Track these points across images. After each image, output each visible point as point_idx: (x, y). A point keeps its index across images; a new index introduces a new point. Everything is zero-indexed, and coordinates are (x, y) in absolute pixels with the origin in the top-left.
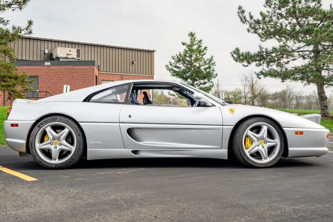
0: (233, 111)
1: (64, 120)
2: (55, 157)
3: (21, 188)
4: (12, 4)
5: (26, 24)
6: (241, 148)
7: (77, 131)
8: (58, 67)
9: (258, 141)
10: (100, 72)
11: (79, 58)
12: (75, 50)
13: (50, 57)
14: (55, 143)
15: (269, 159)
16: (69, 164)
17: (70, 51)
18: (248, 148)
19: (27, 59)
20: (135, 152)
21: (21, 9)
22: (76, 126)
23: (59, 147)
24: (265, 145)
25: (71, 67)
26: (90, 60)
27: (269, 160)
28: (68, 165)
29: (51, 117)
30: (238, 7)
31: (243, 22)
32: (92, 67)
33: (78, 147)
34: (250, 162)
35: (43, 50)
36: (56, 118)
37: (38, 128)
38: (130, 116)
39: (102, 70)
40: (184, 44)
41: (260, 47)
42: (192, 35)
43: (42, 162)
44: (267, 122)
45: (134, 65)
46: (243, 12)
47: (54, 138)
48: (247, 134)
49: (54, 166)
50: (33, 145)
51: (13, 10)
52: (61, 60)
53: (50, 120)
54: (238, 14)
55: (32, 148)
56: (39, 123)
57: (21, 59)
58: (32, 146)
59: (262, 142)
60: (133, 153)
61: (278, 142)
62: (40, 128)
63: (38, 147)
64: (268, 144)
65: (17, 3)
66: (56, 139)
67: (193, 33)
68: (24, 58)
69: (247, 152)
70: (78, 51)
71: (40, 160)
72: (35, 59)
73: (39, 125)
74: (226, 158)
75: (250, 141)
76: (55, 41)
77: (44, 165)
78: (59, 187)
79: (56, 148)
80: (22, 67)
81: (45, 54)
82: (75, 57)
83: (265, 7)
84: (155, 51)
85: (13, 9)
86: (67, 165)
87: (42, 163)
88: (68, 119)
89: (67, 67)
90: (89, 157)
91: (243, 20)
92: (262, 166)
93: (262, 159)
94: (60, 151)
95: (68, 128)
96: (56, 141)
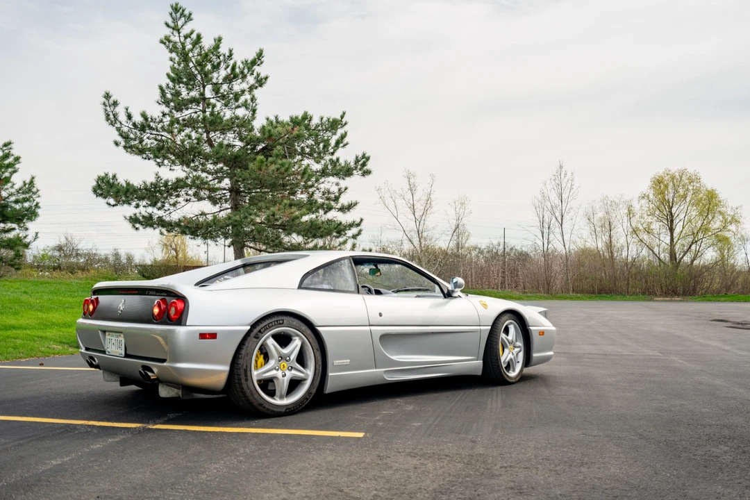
0: (485, 305)
1: (294, 323)
6: (499, 358)
7: (315, 343)
14: (282, 367)
22: (313, 334)
23: (288, 375)
24: (514, 352)
27: (517, 371)
29: (275, 319)
31: (110, 123)
33: (317, 372)
34: (506, 377)
37: (255, 340)
38: (381, 315)
41: (156, 175)
43: (265, 405)
46: (115, 104)
47: (281, 358)
48: (501, 337)
49: (284, 410)
50: (249, 373)
53: (273, 324)
54: (103, 107)
55: (247, 380)
56: (256, 331)
58: (246, 376)
59: (511, 347)
61: (522, 347)
62: (257, 341)
63: (255, 376)
66: (284, 358)
71: (260, 402)
73: (257, 334)
77: (267, 409)
79: (284, 376)
87: (264, 407)
88: (300, 322)
90: (330, 387)
94: (289, 380)
95: (301, 338)
96: (283, 363)
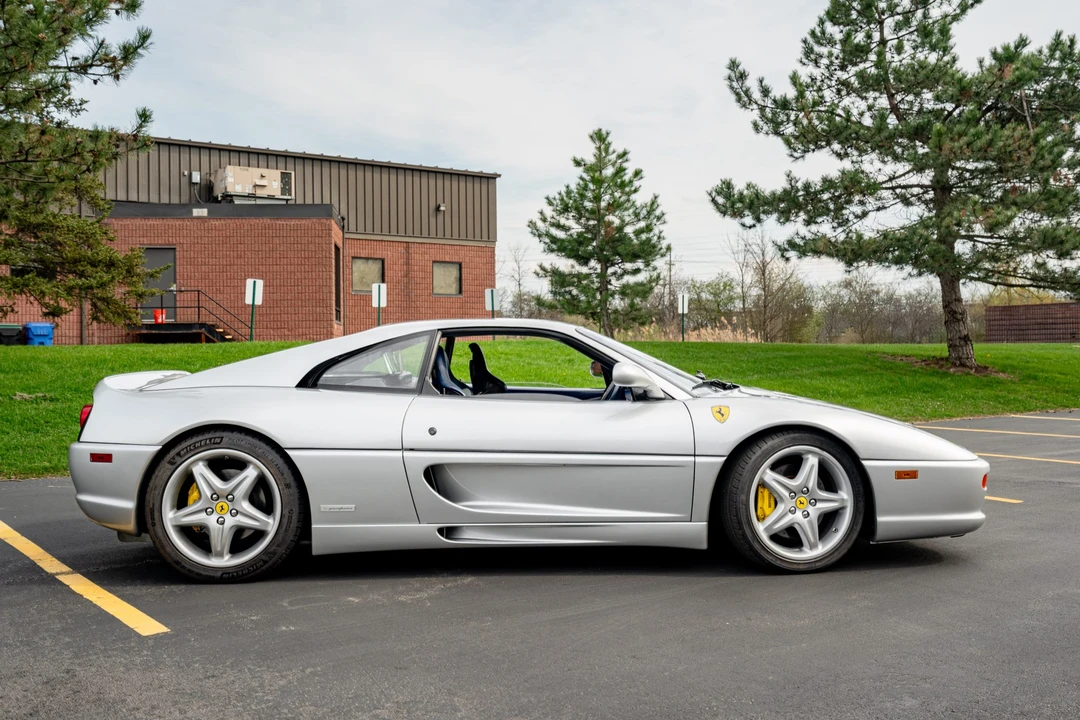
0: (723, 415)
1: (243, 443)
2: (219, 549)
3: (122, 669)
4: (91, 66)
5: (135, 121)
6: (744, 520)
7: (283, 474)
8: (229, 221)
9: (792, 498)
10: (347, 236)
11: (289, 197)
12: (276, 174)
13: (207, 194)
14: (219, 509)
15: (823, 547)
16: (261, 566)
17: (262, 176)
18: (763, 519)
19: (143, 198)
20: (448, 532)
21: (117, 77)
22: (280, 461)
23: (230, 521)
24: (811, 509)
25: (267, 221)
26: (318, 201)
27: (822, 549)
28: (258, 571)
29: (208, 436)
30: (727, 62)
31: (744, 106)
32: (324, 221)
33: (285, 520)
34: (769, 558)
35: (186, 173)
36: (222, 438)
37: (170, 466)
38: (432, 432)
39: (352, 228)
40: (578, 163)
41: (788, 176)
42: (600, 137)
43: (183, 564)
44: (818, 443)
45: (440, 216)
46: (742, 76)
47: (217, 496)
48: (761, 479)
49: (219, 574)
50: (156, 514)
51: (95, 82)
52: (237, 202)
53: (203, 443)
54: (727, 82)
55: (154, 525)
56: (173, 453)
57: (124, 199)
58: (153, 519)
59: (802, 499)
60: (442, 535)
61: (847, 500)
62: (174, 467)
63: (171, 519)
64: (820, 505)
65: (106, 61)
66: (223, 497)
67: (604, 132)
68: (133, 197)
69: (761, 528)
70: (285, 177)
71: (176, 559)
72: (165, 200)
73: (173, 458)
74: (704, 546)
75: (770, 498)
76: (221, 149)
77: (189, 570)
78: (232, 666)
79: (223, 523)
80: (127, 222)
81: (192, 184)
82: (278, 194)
83: (804, 64)
84: (500, 176)
85: (96, 78)
86: (254, 570)
87: (183, 567)
88: (256, 441)
89: (254, 221)
90: (318, 547)
91: (743, 98)
92: (801, 567)
93: (804, 548)
94: (233, 531)
95: (256, 467)
96: (223, 503)
